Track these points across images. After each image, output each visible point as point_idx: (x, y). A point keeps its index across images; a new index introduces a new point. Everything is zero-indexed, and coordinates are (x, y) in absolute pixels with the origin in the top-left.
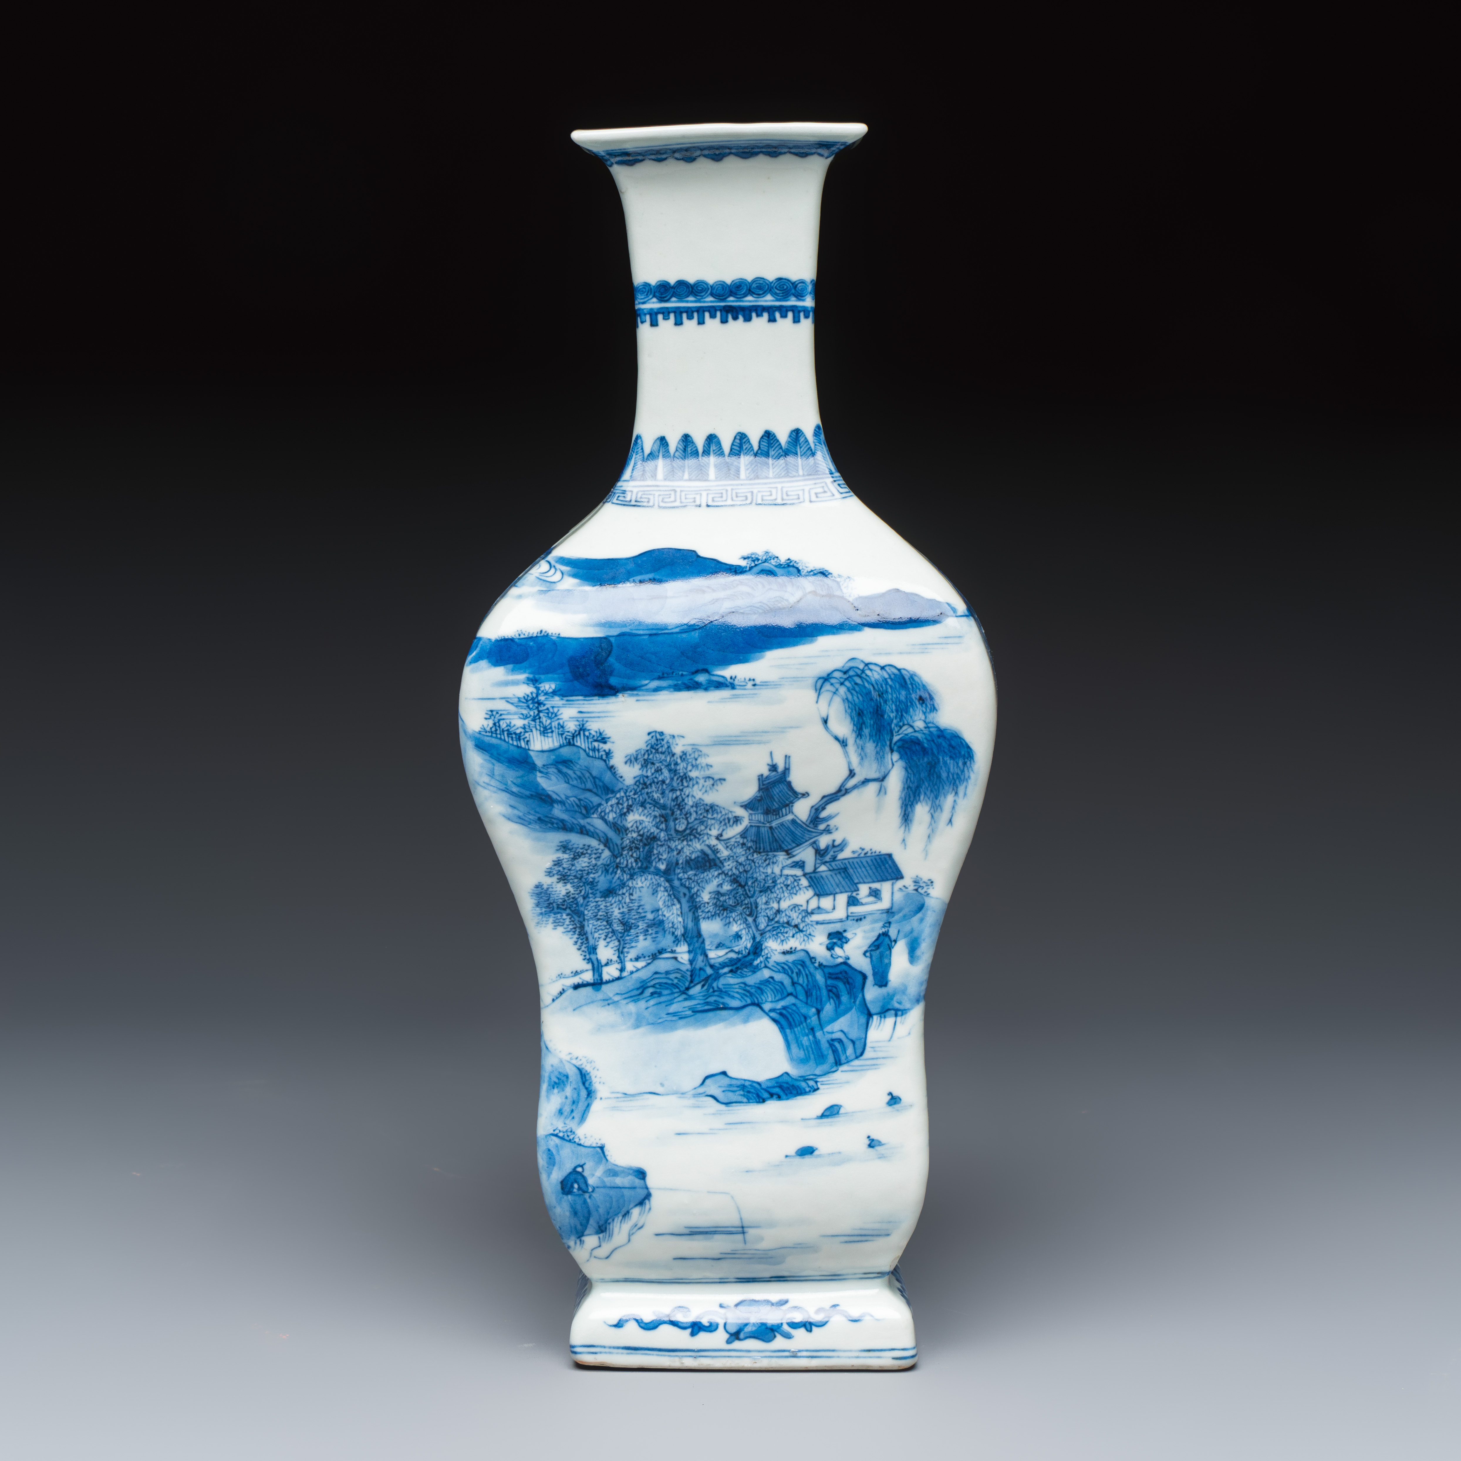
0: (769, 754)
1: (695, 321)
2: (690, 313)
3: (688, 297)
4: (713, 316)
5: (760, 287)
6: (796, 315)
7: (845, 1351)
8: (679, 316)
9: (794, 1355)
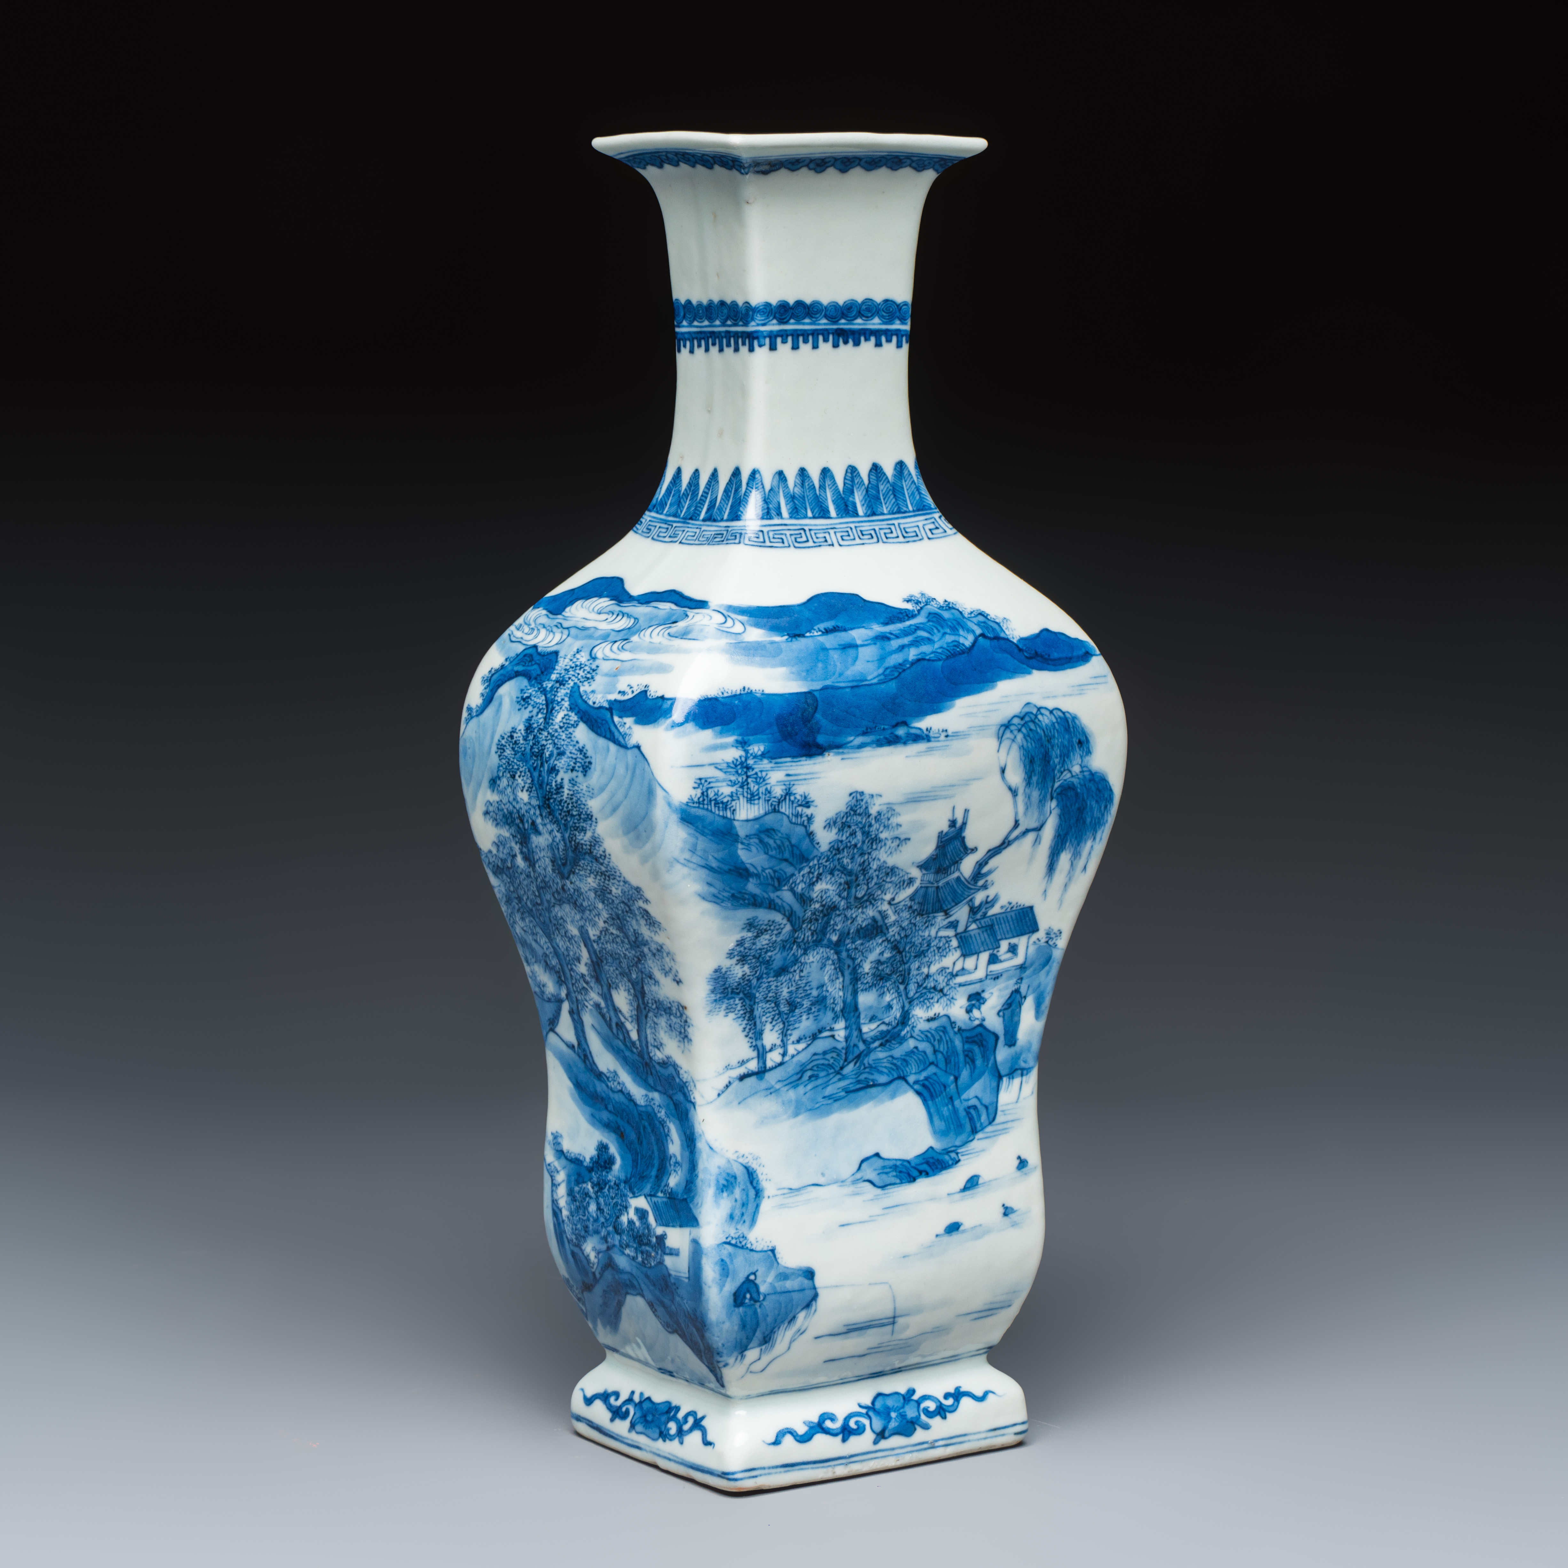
0: (952, 808)
1: (810, 345)
2: (805, 335)
3: (804, 319)
4: (826, 340)
5: (868, 310)
6: (900, 339)
7: (975, 1434)
8: (797, 338)
9: (933, 1446)
